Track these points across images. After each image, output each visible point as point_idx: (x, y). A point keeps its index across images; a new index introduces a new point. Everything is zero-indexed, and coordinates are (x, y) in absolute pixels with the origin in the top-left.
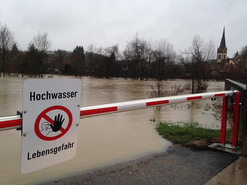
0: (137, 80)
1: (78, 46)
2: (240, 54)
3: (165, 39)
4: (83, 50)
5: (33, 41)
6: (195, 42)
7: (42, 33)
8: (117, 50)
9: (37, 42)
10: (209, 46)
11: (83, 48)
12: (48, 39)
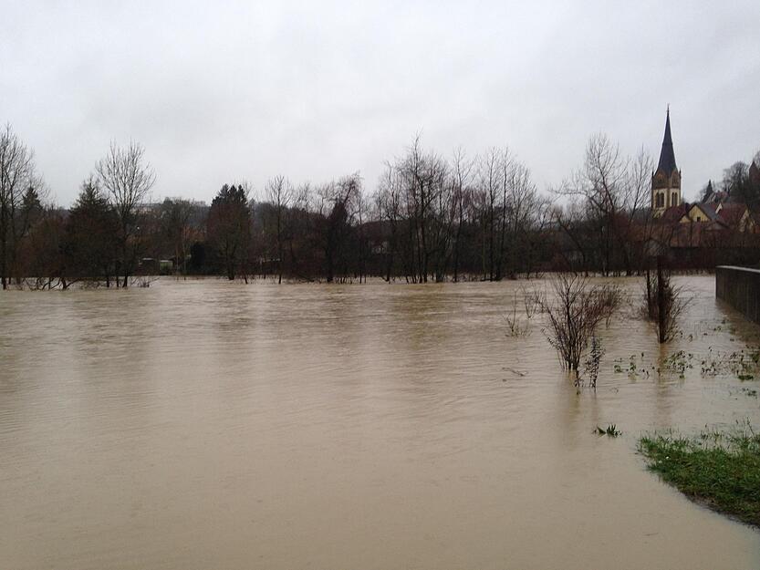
0: (426, 281)
1: (226, 187)
2: (718, 189)
3: (504, 152)
4: (243, 197)
5: (96, 175)
6: (594, 157)
7: (124, 150)
8: (357, 192)
9: (107, 176)
10: (639, 166)
11: (241, 191)
12: (143, 165)
